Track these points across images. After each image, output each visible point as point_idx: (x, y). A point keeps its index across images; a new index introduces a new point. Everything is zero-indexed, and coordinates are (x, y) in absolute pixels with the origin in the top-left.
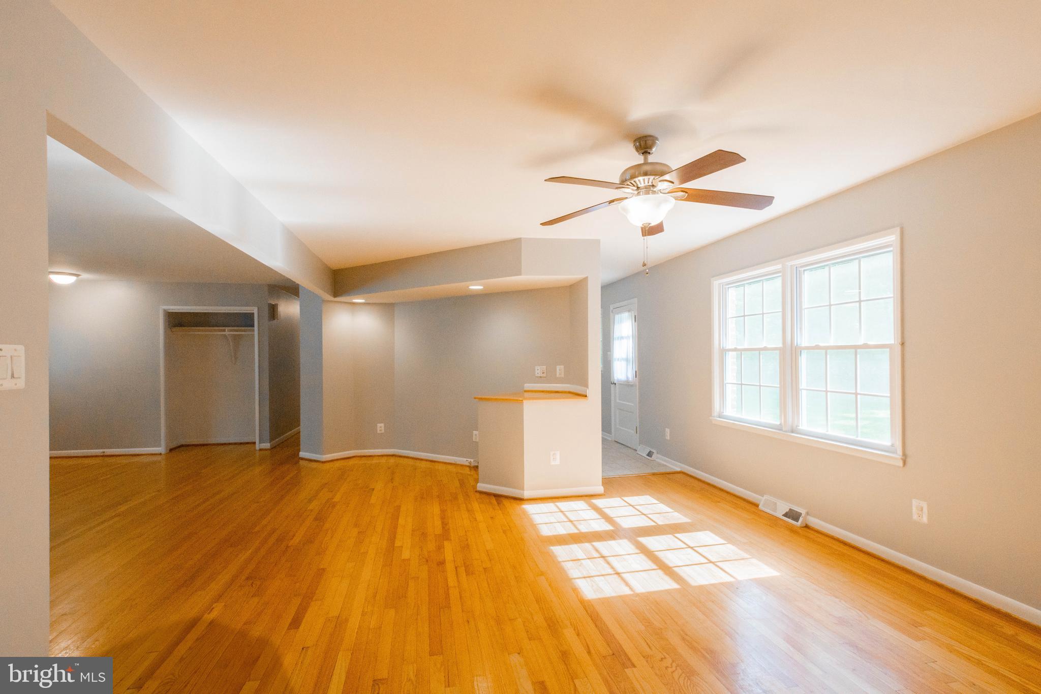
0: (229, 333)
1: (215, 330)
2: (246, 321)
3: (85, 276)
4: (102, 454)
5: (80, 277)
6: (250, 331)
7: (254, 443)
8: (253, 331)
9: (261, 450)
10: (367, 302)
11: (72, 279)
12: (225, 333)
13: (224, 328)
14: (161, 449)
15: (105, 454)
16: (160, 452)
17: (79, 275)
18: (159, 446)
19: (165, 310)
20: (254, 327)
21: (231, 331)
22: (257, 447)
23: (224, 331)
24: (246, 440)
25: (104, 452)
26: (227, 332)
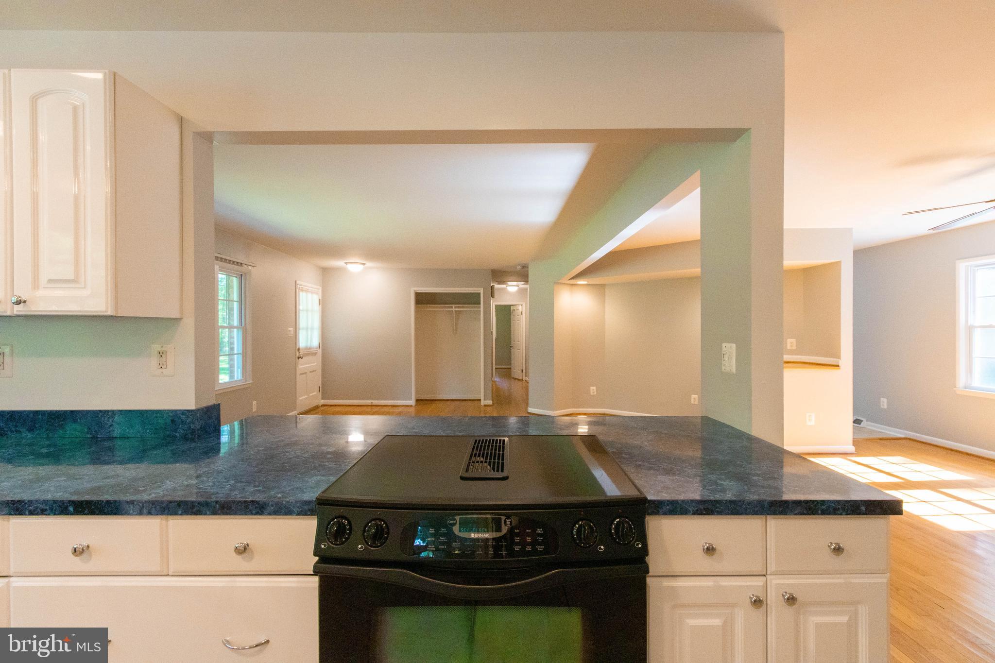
0: (455, 309)
1: (445, 307)
2: (472, 299)
3: (369, 264)
4: (371, 404)
5: (365, 265)
6: (476, 307)
7: (480, 400)
8: (480, 307)
9: (485, 406)
10: (589, 283)
11: (362, 267)
12: (452, 309)
13: (452, 305)
14: (412, 402)
15: (373, 404)
16: (411, 404)
17: (365, 264)
18: (410, 399)
19: (415, 291)
20: (480, 304)
21: (456, 307)
22: (483, 403)
23: (452, 307)
24: (472, 397)
25: (372, 403)
26: (454, 308)
